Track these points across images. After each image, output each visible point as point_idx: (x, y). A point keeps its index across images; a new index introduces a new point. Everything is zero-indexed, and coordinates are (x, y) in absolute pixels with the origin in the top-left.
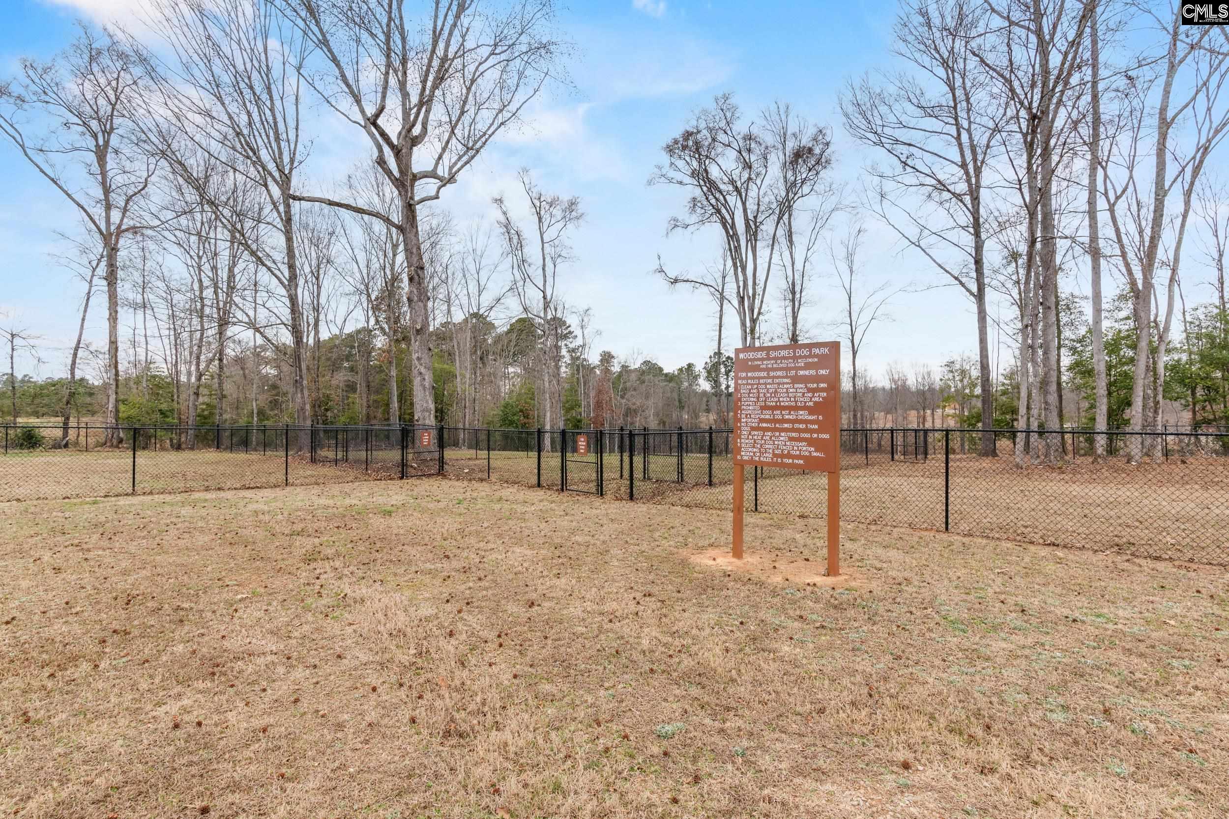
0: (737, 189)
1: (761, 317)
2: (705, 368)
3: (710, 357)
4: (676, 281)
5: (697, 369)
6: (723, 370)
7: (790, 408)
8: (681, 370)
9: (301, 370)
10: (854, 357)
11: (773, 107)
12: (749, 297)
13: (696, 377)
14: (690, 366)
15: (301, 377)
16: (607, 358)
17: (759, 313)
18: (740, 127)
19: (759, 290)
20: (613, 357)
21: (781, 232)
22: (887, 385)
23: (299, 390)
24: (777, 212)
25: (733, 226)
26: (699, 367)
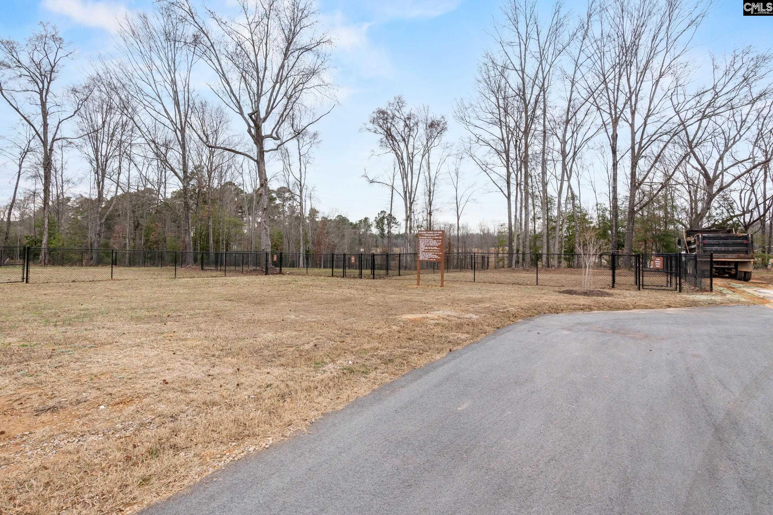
0: (404, 140)
1: (414, 203)
2: (375, 221)
3: (379, 214)
4: (372, 182)
5: (370, 221)
6: (386, 222)
7: (432, 246)
8: (361, 221)
9: (189, 224)
10: (458, 220)
11: (422, 107)
12: (409, 193)
13: (369, 226)
14: (366, 219)
15: (189, 228)
16: (314, 212)
17: (413, 200)
18: (406, 111)
19: (414, 190)
20: (318, 212)
21: (424, 162)
22: (478, 232)
23: (187, 234)
24: (422, 151)
25: (402, 159)
26: (372, 220)
